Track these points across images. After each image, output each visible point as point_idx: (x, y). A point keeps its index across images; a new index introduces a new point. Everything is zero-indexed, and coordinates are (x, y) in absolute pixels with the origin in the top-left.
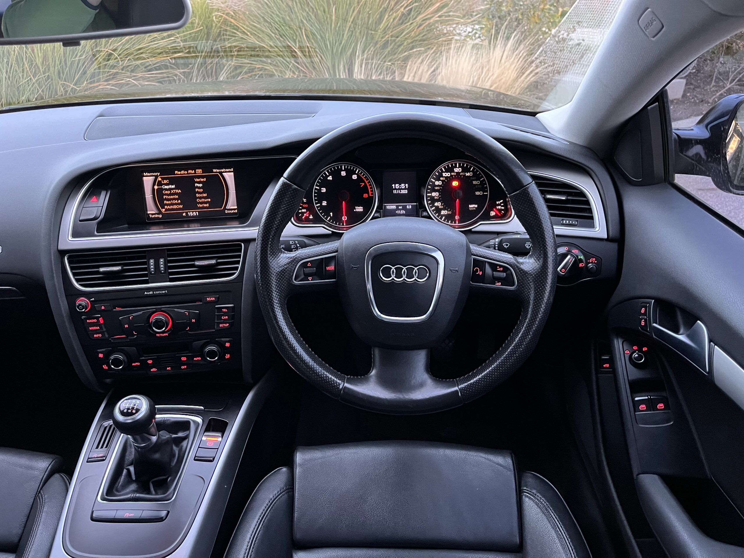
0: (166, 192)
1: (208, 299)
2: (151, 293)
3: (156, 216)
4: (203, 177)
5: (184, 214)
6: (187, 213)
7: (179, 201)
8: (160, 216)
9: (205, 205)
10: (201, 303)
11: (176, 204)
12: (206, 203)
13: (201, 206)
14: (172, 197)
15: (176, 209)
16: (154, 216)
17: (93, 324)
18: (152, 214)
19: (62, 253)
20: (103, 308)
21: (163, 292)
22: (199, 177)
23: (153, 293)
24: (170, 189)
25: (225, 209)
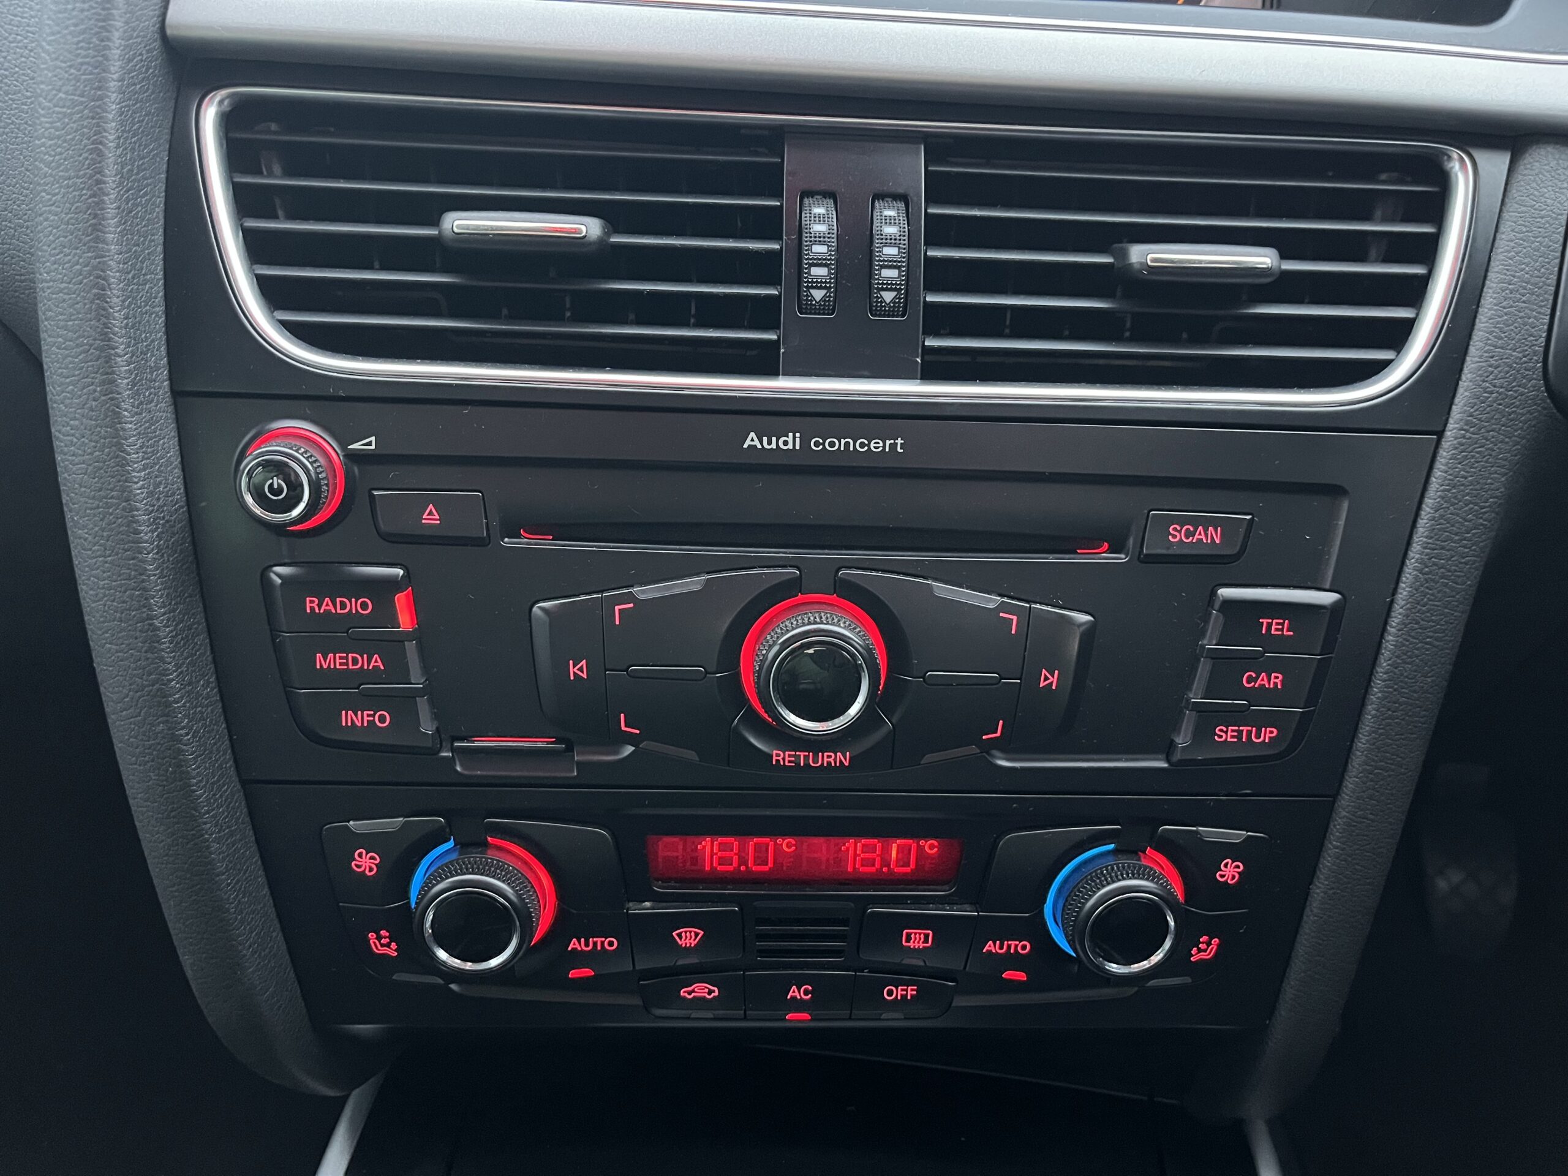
1: (1177, 535)
2: (791, 442)
10: (1122, 558)
20: (431, 517)
21: (876, 446)
23: (805, 442)
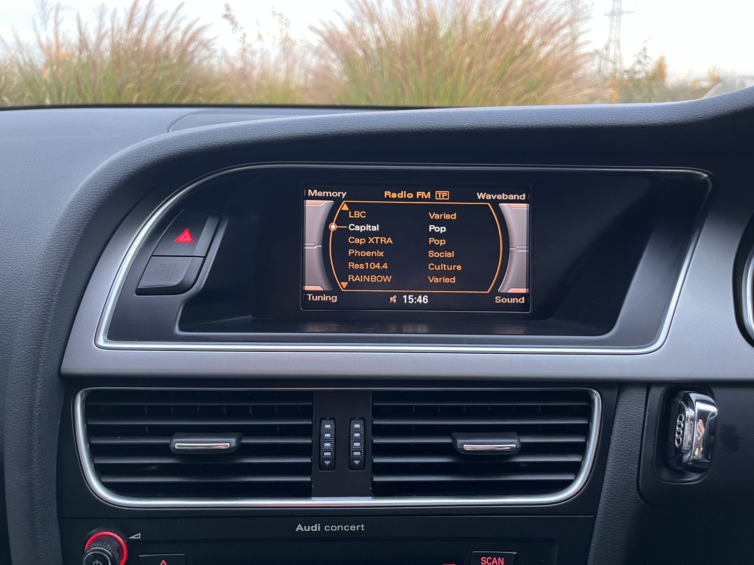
0: (357, 241)
1: (485, 562)
2: (316, 528)
3: (325, 298)
4: (449, 210)
5: (393, 299)
6: (400, 297)
7: (385, 266)
8: (334, 299)
9: (446, 280)
11: (376, 272)
12: (449, 274)
13: (437, 280)
14: (368, 254)
15: (376, 285)
16: (318, 298)
18: (316, 293)
19: (71, 383)
21: (353, 528)
22: (440, 209)
23: (322, 528)
24: (366, 234)
25: (495, 292)
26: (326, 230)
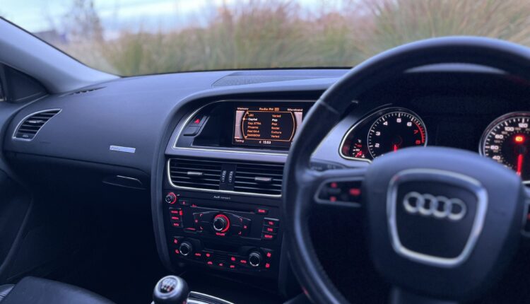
0: (251, 123)
3: (240, 141)
4: (279, 114)
5: (260, 142)
7: (258, 131)
8: (243, 141)
11: (256, 133)
12: (277, 135)
13: (274, 136)
14: (254, 127)
15: (255, 137)
17: (175, 215)
18: (238, 139)
19: (167, 157)
22: (276, 114)
24: (254, 121)
25: (291, 141)
26: (242, 120)
